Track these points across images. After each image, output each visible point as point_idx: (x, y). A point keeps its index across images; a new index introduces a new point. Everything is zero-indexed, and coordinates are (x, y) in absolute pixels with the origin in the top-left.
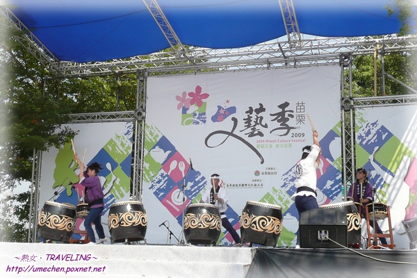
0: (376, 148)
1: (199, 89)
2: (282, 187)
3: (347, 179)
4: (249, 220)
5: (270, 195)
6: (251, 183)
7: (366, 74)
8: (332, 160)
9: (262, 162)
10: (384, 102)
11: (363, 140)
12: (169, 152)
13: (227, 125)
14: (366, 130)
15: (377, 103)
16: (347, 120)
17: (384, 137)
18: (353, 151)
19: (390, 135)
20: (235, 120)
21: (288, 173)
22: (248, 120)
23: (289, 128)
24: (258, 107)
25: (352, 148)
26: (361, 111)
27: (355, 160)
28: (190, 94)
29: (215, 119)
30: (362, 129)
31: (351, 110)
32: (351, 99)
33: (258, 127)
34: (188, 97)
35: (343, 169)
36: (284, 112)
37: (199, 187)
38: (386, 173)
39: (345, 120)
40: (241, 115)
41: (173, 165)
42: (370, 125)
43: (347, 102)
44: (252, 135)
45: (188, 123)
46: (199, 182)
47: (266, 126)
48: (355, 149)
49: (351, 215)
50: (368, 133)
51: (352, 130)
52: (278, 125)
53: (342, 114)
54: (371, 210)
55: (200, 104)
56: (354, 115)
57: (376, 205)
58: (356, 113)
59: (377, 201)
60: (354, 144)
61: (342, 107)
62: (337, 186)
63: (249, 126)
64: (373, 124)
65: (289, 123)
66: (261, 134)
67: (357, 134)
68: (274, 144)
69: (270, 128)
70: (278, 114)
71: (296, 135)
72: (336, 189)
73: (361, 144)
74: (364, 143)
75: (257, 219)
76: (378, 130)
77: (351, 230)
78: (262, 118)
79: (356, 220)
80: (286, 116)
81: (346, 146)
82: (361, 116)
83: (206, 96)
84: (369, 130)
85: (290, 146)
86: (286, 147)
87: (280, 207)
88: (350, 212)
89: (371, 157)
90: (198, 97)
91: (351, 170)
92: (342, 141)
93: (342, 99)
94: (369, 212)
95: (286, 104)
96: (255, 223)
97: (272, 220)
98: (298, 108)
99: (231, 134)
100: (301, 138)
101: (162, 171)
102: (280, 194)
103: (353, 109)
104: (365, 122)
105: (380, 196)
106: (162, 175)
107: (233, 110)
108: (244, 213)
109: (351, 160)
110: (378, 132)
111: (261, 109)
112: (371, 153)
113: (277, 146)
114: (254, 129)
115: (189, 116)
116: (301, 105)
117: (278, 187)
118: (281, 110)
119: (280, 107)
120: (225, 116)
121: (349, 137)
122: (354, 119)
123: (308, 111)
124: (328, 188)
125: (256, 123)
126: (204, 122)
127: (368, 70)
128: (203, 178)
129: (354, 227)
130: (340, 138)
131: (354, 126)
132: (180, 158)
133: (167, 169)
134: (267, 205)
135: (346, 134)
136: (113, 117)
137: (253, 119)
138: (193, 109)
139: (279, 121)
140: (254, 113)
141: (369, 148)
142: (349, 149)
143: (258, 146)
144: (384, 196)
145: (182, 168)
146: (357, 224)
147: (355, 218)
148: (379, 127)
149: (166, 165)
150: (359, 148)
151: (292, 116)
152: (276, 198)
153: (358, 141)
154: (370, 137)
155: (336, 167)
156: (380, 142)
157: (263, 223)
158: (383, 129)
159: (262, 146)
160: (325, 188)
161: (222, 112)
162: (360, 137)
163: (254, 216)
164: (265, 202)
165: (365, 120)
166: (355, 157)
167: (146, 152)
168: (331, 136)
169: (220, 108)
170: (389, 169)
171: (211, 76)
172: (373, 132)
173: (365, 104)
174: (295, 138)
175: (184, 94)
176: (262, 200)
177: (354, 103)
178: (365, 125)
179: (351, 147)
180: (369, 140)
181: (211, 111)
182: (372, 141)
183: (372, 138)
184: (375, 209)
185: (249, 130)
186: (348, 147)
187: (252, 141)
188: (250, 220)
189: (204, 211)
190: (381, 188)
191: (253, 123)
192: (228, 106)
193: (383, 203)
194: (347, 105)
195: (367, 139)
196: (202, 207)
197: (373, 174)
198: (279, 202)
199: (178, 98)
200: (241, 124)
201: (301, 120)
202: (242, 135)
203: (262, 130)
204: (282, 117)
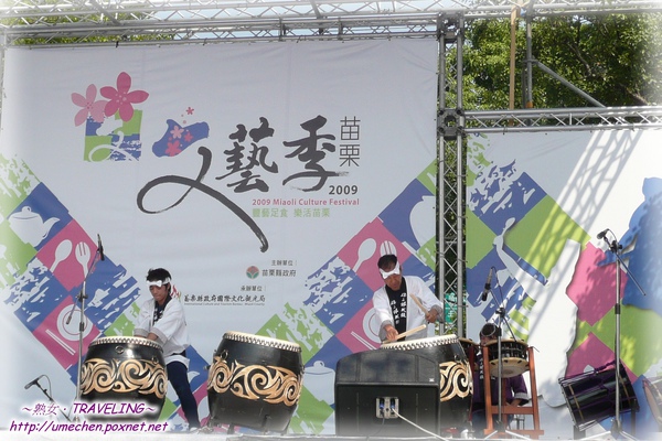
0: (510, 222)
1: (124, 80)
2: (306, 303)
3: (446, 286)
4: (228, 374)
5: (279, 321)
6: (238, 293)
7: (494, 60)
8: (415, 245)
9: (265, 248)
10: (528, 122)
11: (483, 203)
12: (52, 221)
13: (186, 162)
14: (490, 182)
15: (516, 124)
16: (449, 158)
17: (526, 197)
18: (459, 227)
19: (540, 194)
20: (205, 153)
21: (319, 272)
22: (235, 155)
23: (324, 175)
24: (258, 125)
25: (459, 221)
26: (480, 140)
27: (464, 247)
28: (106, 91)
29: (161, 149)
30: (481, 179)
31: (459, 138)
32: (459, 112)
33: (257, 170)
34: (99, 97)
35: (438, 267)
36: (314, 138)
37: (122, 296)
38: (530, 277)
39: (446, 159)
40: (219, 143)
41: (63, 250)
42: (497, 170)
43: (450, 118)
44: (242, 187)
45: (98, 157)
46: (122, 289)
47: (274, 169)
48: (464, 222)
49: (450, 364)
50: (494, 189)
51: (459, 181)
52: (300, 166)
53: (438, 146)
54: (493, 353)
55: (127, 114)
56: (465, 148)
57: (505, 343)
58: (470, 144)
59: (507, 337)
60: (464, 210)
61: (440, 130)
63: (236, 168)
64: (505, 170)
65: (329, 162)
66: (262, 186)
67: (470, 191)
68: (290, 209)
69: (283, 173)
70: (302, 143)
71: (340, 190)
73: (477, 211)
74: (484, 209)
75: (246, 371)
76: (515, 183)
77: (450, 397)
78: (265, 150)
79: (462, 376)
80: (319, 147)
81: (447, 216)
82: (480, 150)
83: (141, 96)
84: (496, 182)
85: (326, 212)
86: (317, 214)
87: (297, 345)
88: (449, 358)
89: (499, 241)
90: (123, 98)
91: (455, 268)
92: (438, 203)
93: (441, 112)
94: (491, 358)
95: (320, 121)
96: (241, 380)
97: (278, 374)
98: (346, 129)
99: (196, 184)
100: (351, 197)
101: (37, 263)
102: (302, 318)
103: (464, 136)
104: (487, 164)
105: (515, 325)
106: (36, 272)
107: (201, 130)
108: (218, 359)
109: (455, 247)
110: (514, 187)
111: (264, 130)
112: (498, 233)
113: (298, 213)
114: (247, 175)
115: (103, 140)
116: (351, 125)
117: (297, 304)
118: (307, 134)
119: (305, 126)
120: (184, 144)
121: (454, 196)
122: (464, 157)
123: (365, 143)
125: (253, 162)
126: (137, 155)
128: (132, 281)
129: (456, 391)
130: (434, 198)
131: (464, 171)
132: (79, 236)
133: (48, 259)
134: (270, 341)
135: (446, 188)
137: (247, 153)
138: (111, 124)
139: (302, 158)
140: (249, 140)
141: (495, 221)
142: (452, 222)
143: (256, 212)
144: (522, 324)
145: (84, 257)
146: (464, 385)
147: (459, 372)
148: (516, 176)
149: (45, 249)
150: (472, 219)
151: (331, 148)
152: (292, 326)
153: (471, 205)
154: (498, 196)
155: (423, 260)
156: (518, 209)
157: (259, 380)
158: (526, 180)
159: (265, 213)
161: (177, 134)
162: (477, 196)
163: (239, 365)
164: (268, 335)
165: (489, 160)
166: (464, 239)
168: (414, 192)
169: (171, 124)
172: (505, 186)
173: (489, 125)
174: (336, 197)
175: (92, 89)
176: (262, 332)
177: (467, 122)
178: (487, 171)
179: (456, 218)
180: (496, 204)
181: (152, 132)
182: (502, 206)
183: (501, 199)
184: (503, 352)
185: (237, 177)
186: (450, 217)
187: (245, 200)
188: (231, 373)
189: (129, 353)
190: (518, 308)
191: (245, 162)
192: (191, 121)
194: (451, 127)
195: (492, 201)
196: (124, 345)
197: (502, 277)
198: (298, 335)
199: (76, 98)
200: (220, 163)
201: (350, 156)
202: (220, 187)
203: (266, 176)
204: (309, 150)
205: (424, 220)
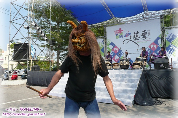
0: (172, 41)
1: (120, 29)
6: (136, 52)
7: (167, 20)
8: (159, 45)
9: (139, 47)
10: (174, 28)
12: (113, 46)
13: (129, 38)
14: (169, 36)
20: (131, 36)
22: (134, 36)
23: (146, 37)
24: (137, 32)
25: (165, 41)
26: (167, 31)
28: (118, 30)
29: (125, 36)
33: (137, 38)
34: (117, 31)
36: (144, 33)
37: (122, 54)
39: (162, 34)
40: (132, 35)
41: (115, 49)
43: (163, 28)
44: (135, 40)
45: (118, 38)
46: (122, 53)
47: (139, 37)
51: (164, 36)
52: (143, 37)
53: (161, 32)
55: (121, 33)
58: (166, 31)
61: (161, 30)
63: (134, 38)
64: (171, 34)
65: (146, 36)
66: (138, 39)
67: (166, 37)
68: (142, 42)
69: (140, 38)
70: (143, 34)
71: (148, 39)
73: (167, 40)
78: (138, 35)
80: (145, 34)
81: (163, 41)
83: (122, 30)
85: (146, 42)
86: (145, 42)
89: (170, 43)
90: (120, 31)
93: (161, 28)
95: (145, 31)
99: (130, 40)
100: (150, 40)
101: (112, 51)
104: (168, 34)
105: (173, 54)
106: (112, 52)
107: (130, 34)
108: (136, 60)
109: (164, 45)
111: (138, 33)
113: (143, 42)
114: (136, 38)
115: (118, 36)
116: (149, 31)
118: (143, 33)
119: (143, 32)
120: (128, 35)
121: (164, 38)
122: (165, 33)
123: (151, 33)
125: (137, 37)
126: (122, 37)
127: (167, 19)
128: (123, 52)
130: (161, 39)
132: (116, 47)
133: (113, 50)
136: (98, 38)
137: (136, 36)
138: (119, 34)
139: (143, 36)
140: (136, 34)
141: (170, 41)
143: (137, 43)
145: (117, 50)
149: (113, 49)
151: (147, 34)
153: (166, 39)
155: (160, 47)
156: (173, 39)
159: (139, 43)
160: (157, 53)
161: (127, 34)
167: (107, 46)
168: (158, 38)
169: (126, 33)
171: (123, 25)
172: (171, 36)
173: (168, 29)
174: (148, 40)
175: (116, 30)
177: (165, 29)
180: (170, 39)
181: (124, 34)
185: (135, 39)
187: (136, 41)
189: (125, 61)
190: (174, 52)
191: (136, 37)
192: (129, 33)
194: (163, 30)
196: (124, 60)
197: (171, 48)
199: (115, 32)
200: (132, 37)
201: (149, 35)
202: (133, 40)
203: (138, 38)
204: (144, 34)
205: (160, 42)
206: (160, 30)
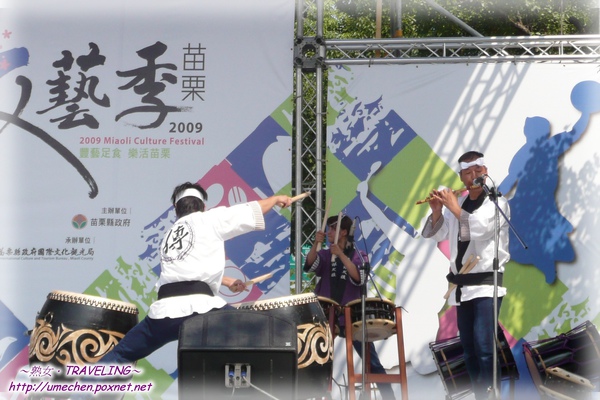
0: (376, 166)
2: (142, 257)
3: (303, 239)
4: (53, 339)
5: (111, 278)
6: (62, 245)
8: (269, 191)
9: (94, 194)
10: (397, 53)
11: (345, 144)
14: (354, 120)
15: (383, 55)
16: (308, 93)
17: (394, 138)
18: (319, 171)
19: (409, 135)
20: (25, 83)
21: (157, 221)
22: (60, 85)
23: (164, 110)
24: (87, 51)
25: (319, 165)
26: (342, 72)
27: (324, 194)
30: (343, 117)
31: (319, 70)
32: (319, 41)
33: (84, 103)
35: (294, 216)
36: (152, 67)
38: (395, 227)
39: (304, 95)
40: (41, 71)
42: (362, 107)
43: (309, 48)
44: (67, 123)
47: (105, 102)
48: (324, 167)
49: (308, 327)
50: (358, 128)
51: (319, 119)
53: (295, 79)
54: (356, 316)
56: (325, 82)
57: (370, 303)
58: (331, 77)
59: (372, 294)
60: (324, 153)
61: (298, 61)
62: (278, 257)
63: (60, 101)
64: (370, 107)
65: (170, 95)
66: (91, 122)
67: (331, 130)
68: (124, 149)
69: (117, 106)
70: (138, 73)
71: (182, 127)
72: (276, 265)
73: (339, 154)
74: (347, 152)
75: (74, 336)
76: (382, 122)
77: (307, 364)
78: (95, 81)
79: (321, 340)
80: (158, 78)
81: (305, 159)
82: (343, 85)
84: (360, 122)
85: (166, 153)
86: (155, 154)
87: (133, 306)
88: (307, 319)
89: (363, 187)
91: (314, 218)
92: (294, 145)
93: (298, 41)
94: (353, 320)
95: (159, 49)
96: (68, 347)
97: (111, 339)
98: (190, 58)
99: (13, 119)
100: (194, 135)
102: (137, 275)
103: (325, 68)
104: (351, 100)
107: (19, 56)
108: (42, 322)
109: (314, 194)
110: (380, 127)
111: (94, 58)
112: (362, 178)
114: (74, 109)
116: (195, 53)
117: (132, 258)
118: (143, 63)
119: (142, 53)
121: (313, 136)
122: (324, 93)
123: (211, 74)
124: (257, 261)
125: (81, 94)
129: (315, 357)
130: (290, 139)
131: (324, 108)
134: (100, 301)
135: (305, 128)
137: (73, 84)
139: (138, 90)
140: (75, 68)
141: (358, 165)
142: (310, 166)
143: (84, 152)
146: (324, 350)
147: (318, 336)
148: (383, 114)
150: (333, 164)
151: (172, 79)
152: (126, 284)
153: (332, 147)
154: (362, 137)
155: (277, 209)
156: (385, 152)
157: (90, 347)
158: (394, 119)
159: (95, 153)
160: (248, 260)
162: (338, 137)
163: (65, 330)
164: (96, 294)
165: (352, 95)
166: (324, 186)
168: (268, 131)
170: (402, 214)
172: (370, 125)
173: (353, 56)
174: (177, 135)
176: (91, 291)
177: (328, 53)
178: (350, 108)
179: (315, 162)
180: (360, 146)
182: (367, 147)
183: (366, 140)
184: (367, 313)
185: (62, 111)
186: (309, 161)
187: (70, 138)
188: (56, 339)
190: (384, 263)
191: (71, 94)
192: (8, 45)
193: (385, 299)
194: (310, 58)
195: (355, 142)
197: (366, 227)
198: (133, 294)
200: (41, 95)
201: (194, 89)
202: (42, 123)
203: (95, 110)
204: (147, 80)
205: (278, 161)
206: (288, 57)
